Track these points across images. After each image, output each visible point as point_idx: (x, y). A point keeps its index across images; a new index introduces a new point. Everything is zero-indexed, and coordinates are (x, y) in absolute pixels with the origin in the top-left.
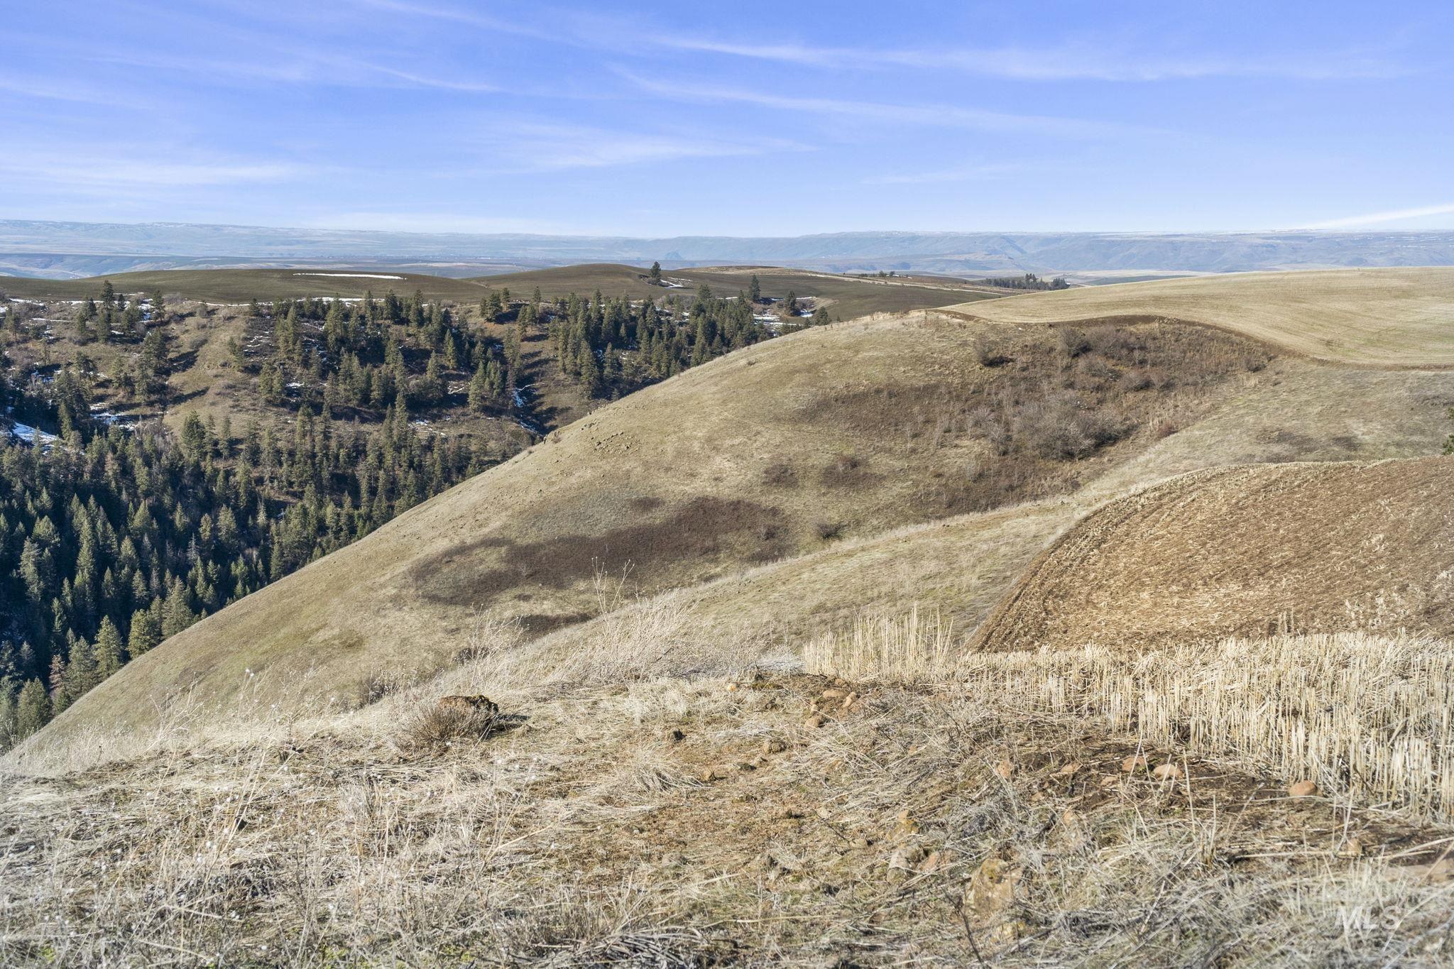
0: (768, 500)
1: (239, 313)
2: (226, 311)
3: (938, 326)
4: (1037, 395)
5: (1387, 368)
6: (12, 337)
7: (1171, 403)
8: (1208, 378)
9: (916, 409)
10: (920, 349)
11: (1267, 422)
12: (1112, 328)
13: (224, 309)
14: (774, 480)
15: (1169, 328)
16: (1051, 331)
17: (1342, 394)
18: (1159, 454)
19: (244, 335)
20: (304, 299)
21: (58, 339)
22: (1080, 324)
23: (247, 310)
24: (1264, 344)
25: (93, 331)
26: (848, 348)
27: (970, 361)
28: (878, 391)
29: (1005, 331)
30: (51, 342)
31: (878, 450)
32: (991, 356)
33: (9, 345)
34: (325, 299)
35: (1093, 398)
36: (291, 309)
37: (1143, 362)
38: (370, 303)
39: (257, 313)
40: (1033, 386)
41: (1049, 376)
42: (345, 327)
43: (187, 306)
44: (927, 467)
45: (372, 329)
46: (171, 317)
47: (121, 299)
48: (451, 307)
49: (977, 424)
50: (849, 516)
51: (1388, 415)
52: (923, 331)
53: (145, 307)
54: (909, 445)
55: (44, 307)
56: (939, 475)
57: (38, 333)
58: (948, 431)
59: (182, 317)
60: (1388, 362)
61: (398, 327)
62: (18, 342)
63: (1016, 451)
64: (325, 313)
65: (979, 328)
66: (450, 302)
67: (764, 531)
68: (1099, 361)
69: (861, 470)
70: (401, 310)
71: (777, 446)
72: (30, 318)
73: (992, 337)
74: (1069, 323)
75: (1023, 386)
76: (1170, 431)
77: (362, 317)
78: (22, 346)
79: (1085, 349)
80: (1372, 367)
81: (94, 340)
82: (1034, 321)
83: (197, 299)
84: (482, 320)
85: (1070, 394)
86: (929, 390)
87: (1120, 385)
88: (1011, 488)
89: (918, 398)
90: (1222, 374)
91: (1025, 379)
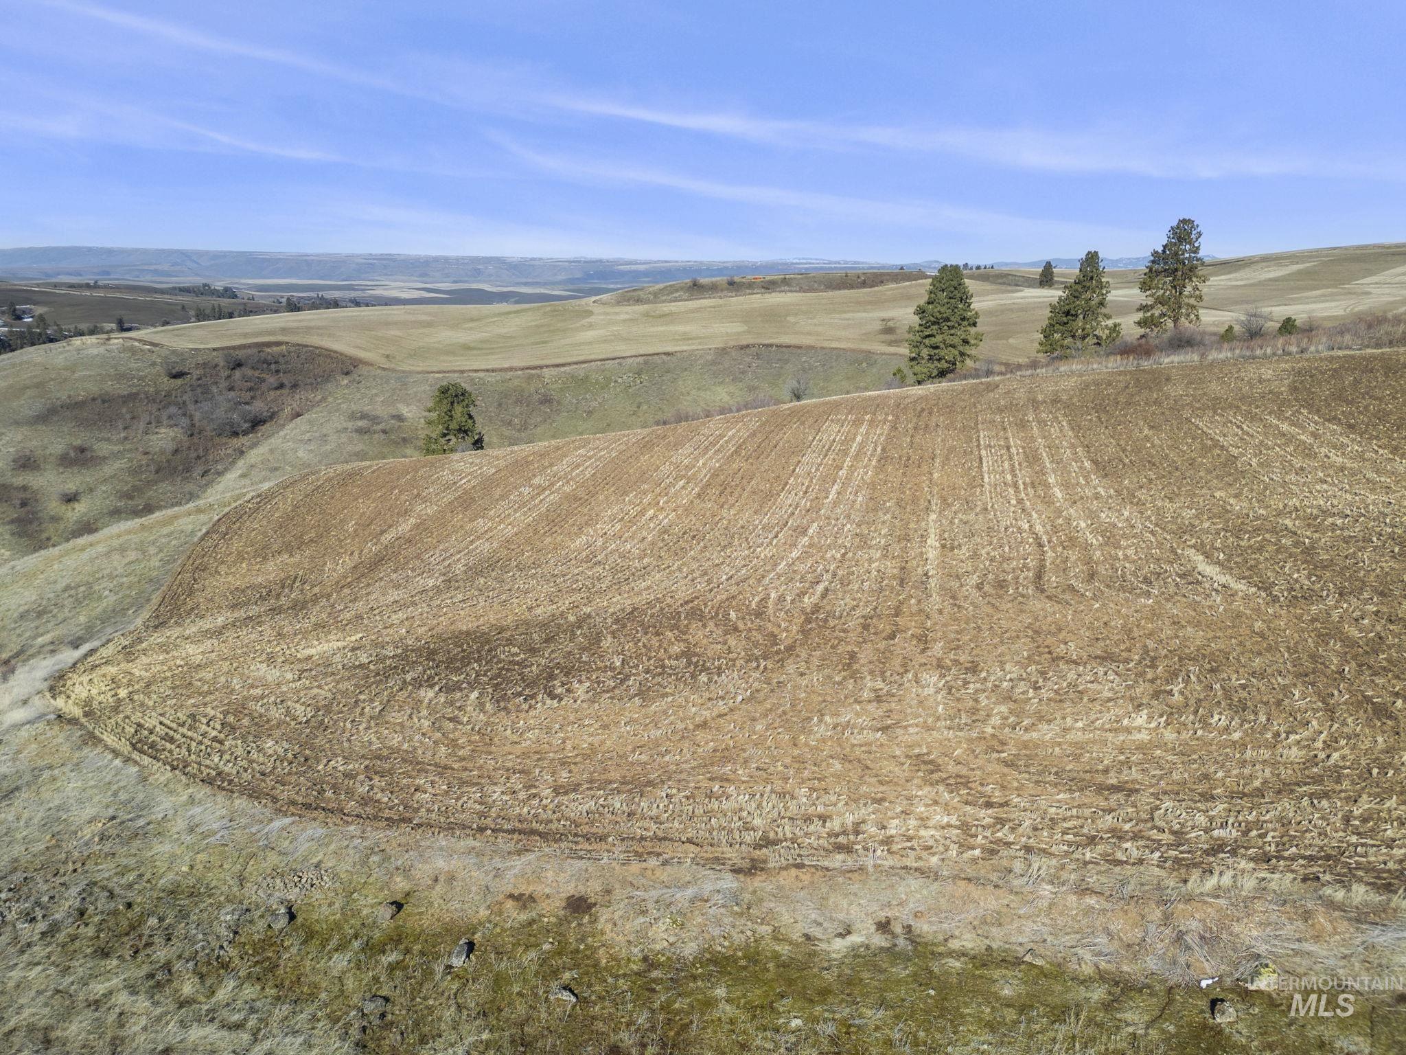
0: (19, 480)
3: (133, 351)
4: (210, 396)
5: (419, 373)
7: (297, 397)
8: (319, 380)
9: (124, 410)
10: (122, 369)
11: (354, 407)
12: (255, 350)
14: (21, 466)
15: (293, 349)
16: (215, 354)
17: (394, 389)
18: (292, 430)
22: (234, 348)
24: (350, 358)
26: (66, 369)
27: (160, 376)
28: (94, 399)
29: (182, 354)
31: (99, 440)
32: (174, 372)
35: (247, 396)
37: (278, 371)
40: (206, 391)
41: (216, 383)
44: (137, 449)
49: (170, 417)
50: (84, 485)
51: (419, 401)
52: (122, 355)
54: (122, 435)
56: (147, 453)
58: (150, 423)
60: (419, 369)
63: (200, 433)
65: (164, 352)
67: (18, 502)
68: (249, 372)
69: (89, 454)
71: (20, 442)
73: (173, 358)
74: (228, 348)
75: (199, 390)
76: (298, 415)
79: (239, 365)
80: (410, 372)
82: (202, 346)
85: (232, 394)
86: (132, 397)
87: (264, 386)
88: (199, 457)
89: (124, 402)
90: (327, 377)
91: (199, 386)
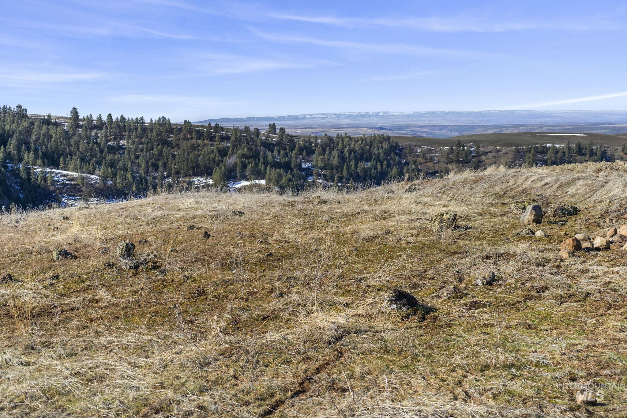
1: (510, 151)
2: (505, 150)
6: (422, 161)
13: (504, 149)
19: (511, 160)
20: (538, 145)
21: (438, 162)
23: (514, 150)
25: (452, 159)
30: (436, 163)
33: (421, 164)
34: (548, 145)
36: (533, 150)
38: (569, 146)
39: (518, 151)
42: (556, 157)
43: (489, 148)
45: (568, 158)
46: (482, 153)
47: (464, 146)
48: (608, 148)
53: (472, 149)
55: (434, 149)
57: (432, 159)
59: (487, 153)
61: (580, 157)
62: (424, 163)
64: (547, 151)
66: (607, 146)
70: (583, 150)
72: (429, 154)
77: (564, 153)
78: (425, 164)
81: (452, 162)
83: (494, 146)
84: (623, 153)
